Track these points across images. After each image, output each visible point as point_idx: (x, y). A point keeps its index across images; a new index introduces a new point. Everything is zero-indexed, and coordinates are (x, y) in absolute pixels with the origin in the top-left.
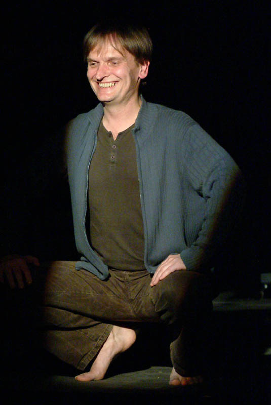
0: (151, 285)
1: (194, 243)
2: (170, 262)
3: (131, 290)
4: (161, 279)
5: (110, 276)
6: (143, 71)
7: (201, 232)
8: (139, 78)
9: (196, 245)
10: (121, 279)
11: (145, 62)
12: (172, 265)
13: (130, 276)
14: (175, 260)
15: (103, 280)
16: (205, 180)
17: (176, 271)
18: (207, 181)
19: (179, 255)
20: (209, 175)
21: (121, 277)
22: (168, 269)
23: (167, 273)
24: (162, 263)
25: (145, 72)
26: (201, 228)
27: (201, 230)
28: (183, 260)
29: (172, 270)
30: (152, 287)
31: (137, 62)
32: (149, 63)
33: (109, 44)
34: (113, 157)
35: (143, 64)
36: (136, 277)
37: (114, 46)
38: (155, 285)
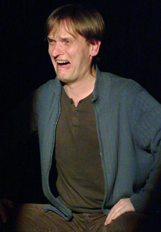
0: (106, 224)
1: (142, 189)
2: (121, 205)
3: (90, 229)
4: (114, 218)
5: (73, 217)
6: (94, 50)
7: (148, 180)
8: (90, 55)
9: (143, 191)
10: (82, 220)
11: (95, 42)
12: (122, 208)
13: (89, 217)
14: (125, 203)
15: (67, 221)
16: (153, 138)
17: (126, 212)
18: (154, 139)
19: (129, 199)
20: (157, 134)
21: (82, 218)
22: (119, 211)
23: (119, 214)
24: (115, 206)
25: (96, 50)
26: (148, 177)
27: (148, 178)
28: (132, 203)
29: (123, 211)
30: (106, 226)
31: (88, 42)
32: (100, 43)
33: (63, 28)
34: (75, 121)
35: (93, 44)
36: (95, 218)
37: (67, 29)
38: (108, 225)
